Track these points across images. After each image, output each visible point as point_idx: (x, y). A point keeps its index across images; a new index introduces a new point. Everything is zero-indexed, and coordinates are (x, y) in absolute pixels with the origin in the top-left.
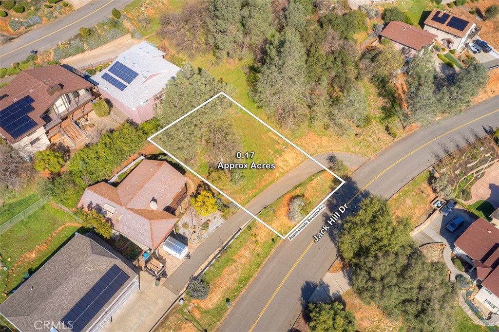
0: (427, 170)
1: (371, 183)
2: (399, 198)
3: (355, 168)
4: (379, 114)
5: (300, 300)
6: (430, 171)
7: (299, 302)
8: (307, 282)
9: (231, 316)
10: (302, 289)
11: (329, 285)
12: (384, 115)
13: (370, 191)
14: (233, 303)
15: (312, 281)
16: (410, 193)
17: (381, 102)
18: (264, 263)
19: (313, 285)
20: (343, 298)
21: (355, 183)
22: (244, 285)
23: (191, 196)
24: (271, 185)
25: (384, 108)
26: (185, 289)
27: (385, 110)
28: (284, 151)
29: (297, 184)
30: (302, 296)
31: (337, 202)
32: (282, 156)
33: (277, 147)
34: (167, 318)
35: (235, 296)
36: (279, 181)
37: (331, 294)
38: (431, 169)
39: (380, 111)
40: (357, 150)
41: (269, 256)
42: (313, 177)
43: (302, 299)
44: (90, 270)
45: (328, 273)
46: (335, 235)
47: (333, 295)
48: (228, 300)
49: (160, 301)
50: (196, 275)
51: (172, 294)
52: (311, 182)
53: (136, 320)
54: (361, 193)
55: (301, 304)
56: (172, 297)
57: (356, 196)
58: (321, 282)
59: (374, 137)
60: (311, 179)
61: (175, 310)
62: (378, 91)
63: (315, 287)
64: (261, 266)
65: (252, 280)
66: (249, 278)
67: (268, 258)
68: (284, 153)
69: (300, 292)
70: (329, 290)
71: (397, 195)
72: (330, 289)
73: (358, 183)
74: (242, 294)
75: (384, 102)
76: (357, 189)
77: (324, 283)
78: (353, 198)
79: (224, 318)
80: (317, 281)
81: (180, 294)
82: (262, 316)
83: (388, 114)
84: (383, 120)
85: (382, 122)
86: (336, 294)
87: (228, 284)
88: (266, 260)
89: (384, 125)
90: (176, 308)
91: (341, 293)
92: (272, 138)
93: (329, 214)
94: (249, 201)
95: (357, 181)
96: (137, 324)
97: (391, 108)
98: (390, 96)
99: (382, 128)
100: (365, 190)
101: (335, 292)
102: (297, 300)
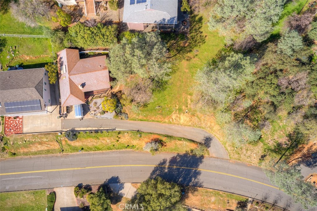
0: (247, 198)
1: (209, 171)
2: (210, 193)
3: (214, 155)
4: (272, 144)
5: (106, 180)
6: (247, 200)
7: (105, 180)
8: (118, 177)
9: (77, 156)
10: (112, 177)
11: (124, 188)
12: (273, 148)
13: (201, 174)
14: (83, 152)
15: (120, 179)
16: (219, 196)
17: (284, 140)
18: (113, 150)
19: (119, 181)
20: (122, 198)
21: (201, 162)
22: (95, 150)
23: (111, 92)
24: (157, 123)
25: (279, 145)
26: (66, 130)
27: (279, 147)
28: (184, 113)
29: (170, 134)
30: (109, 180)
31: (179, 161)
32: (180, 114)
33: (184, 107)
34: (49, 134)
35: (87, 150)
36: (164, 124)
37: (120, 192)
38: (250, 199)
39: (275, 144)
40: (229, 149)
41: (119, 150)
42: (182, 140)
43: (108, 180)
44: (29, 93)
45: (130, 183)
46: (155, 173)
47: (121, 193)
48: (82, 149)
49: (54, 125)
50: (76, 129)
51: (60, 127)
52: (178, 141)
53: (39, 123)
54: (196, 170)
55: (105, 182)
56: (59, 129)
57: (192, 169)
58: (123, 184)
59: (249, 152)
60: (180, 139)
61: (55, 134)
62: (292, 133)
63: (118, 182)
64: (111, 151)
65: (101, 151)
66: (100, 150)
67: (117, 150)
68: (182, 114)
69: (110, 177)
70: (121, 190)
71: (211, 190)
72: (123, 190)
73: (202, 164)
74: (91, 152)
75: (285, 142)
76: (197, 166)
77: (123, 185)
78: (189, 168)
79: (74, 153)
80: (122, 181)
81: (63, 130)
82: (87, 169)
83: (277, 150)
84: (268, 150)
85: (266, 150)
86: (122, 194)
87: (88, 144)
88: (115, 150)
89: (265, 153)
90: (56, 134)
91: (125, 196)
92: (187, 100)
93: (167, 162)
94: (136, 120)
95: (204, 163)
96: (38, 125)
97: (284, 149)
98: (295, 143)
99: (261, 153)
100: (200, 171)
101: (123, 193)
102: (105, 179)
